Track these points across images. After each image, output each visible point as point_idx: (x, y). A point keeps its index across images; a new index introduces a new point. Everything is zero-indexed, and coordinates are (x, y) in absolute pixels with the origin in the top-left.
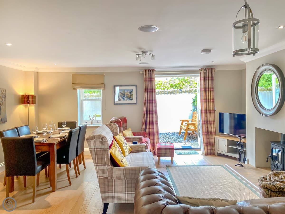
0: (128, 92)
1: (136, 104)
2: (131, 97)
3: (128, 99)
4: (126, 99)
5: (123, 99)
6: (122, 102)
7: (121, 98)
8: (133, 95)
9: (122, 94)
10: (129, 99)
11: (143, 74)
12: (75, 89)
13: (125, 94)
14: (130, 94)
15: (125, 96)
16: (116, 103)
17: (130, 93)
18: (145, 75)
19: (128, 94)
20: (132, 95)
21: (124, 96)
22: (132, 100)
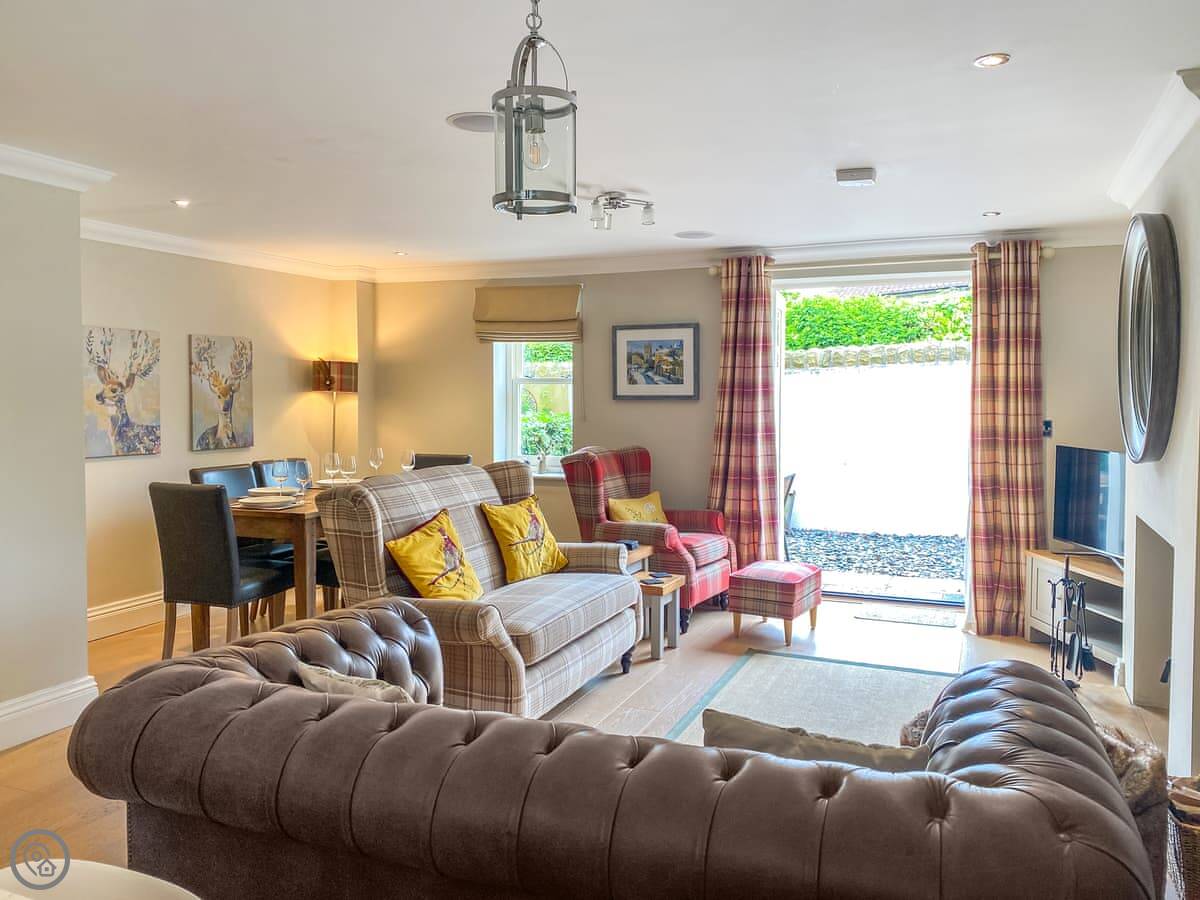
0: (666, 351)
1: (694, 398)
2: (673, 372)
3: (665, 379)
4: (657, 378)
5: (644, 380)
6: (643, 389)
7: (638, 376)
8: (682, 361)
9: (642, 358)
10: (669, 378)
11: (718, 275)
12: (485, 340)
13: (654, 358)
14: (671, 359)
15: (653, 368)
16: (618, 394)
17: (672, 354)
18: (724, 280)
19: (665, 358)
20: (680, 364)
21: (651, 368)
22: (680, 382)
